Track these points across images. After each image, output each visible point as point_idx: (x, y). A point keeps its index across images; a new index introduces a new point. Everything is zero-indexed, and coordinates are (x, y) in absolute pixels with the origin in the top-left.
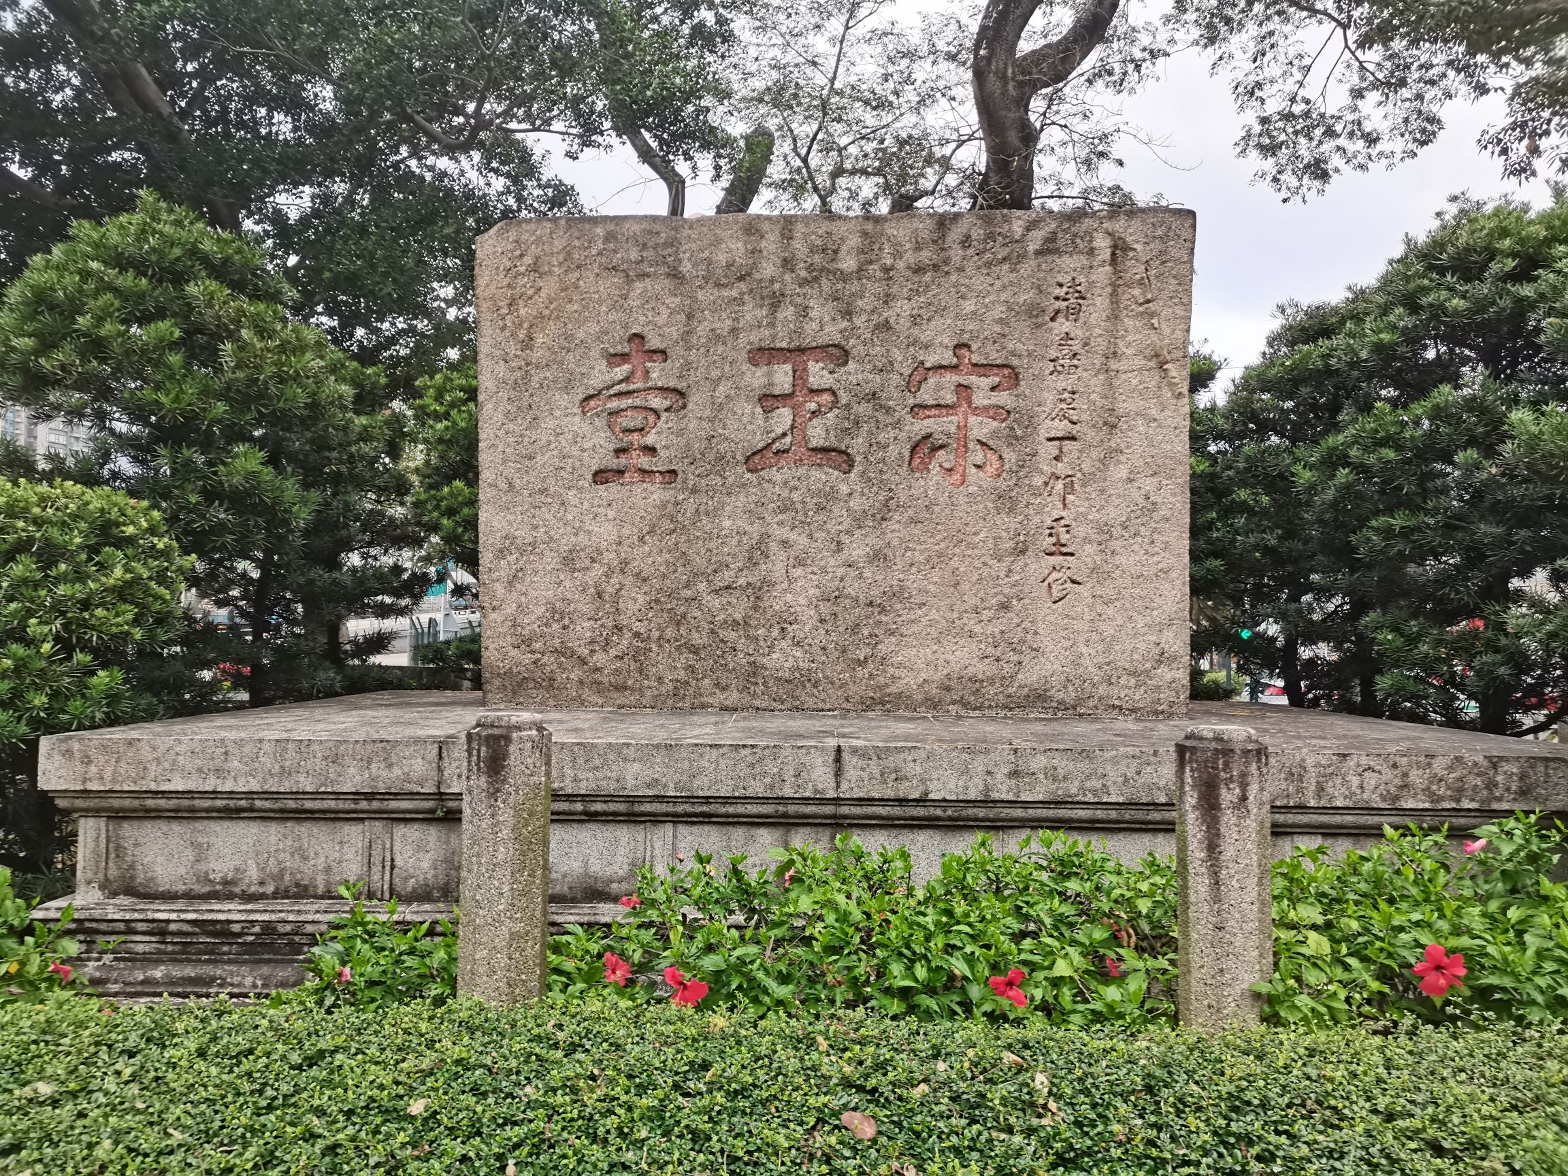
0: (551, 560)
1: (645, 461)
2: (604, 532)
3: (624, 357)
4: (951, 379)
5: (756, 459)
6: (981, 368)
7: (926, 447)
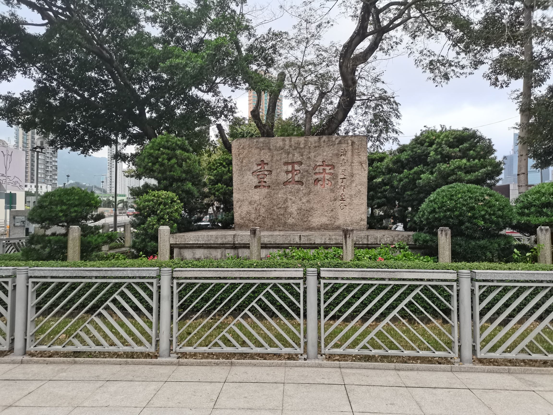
0: (247, 203)
1: (264, 184)
2: (256, 198)
3: (260, 165)
4: (321, 168)
5: (285, 183)
6: (327, 166)
7: (317, 181)
